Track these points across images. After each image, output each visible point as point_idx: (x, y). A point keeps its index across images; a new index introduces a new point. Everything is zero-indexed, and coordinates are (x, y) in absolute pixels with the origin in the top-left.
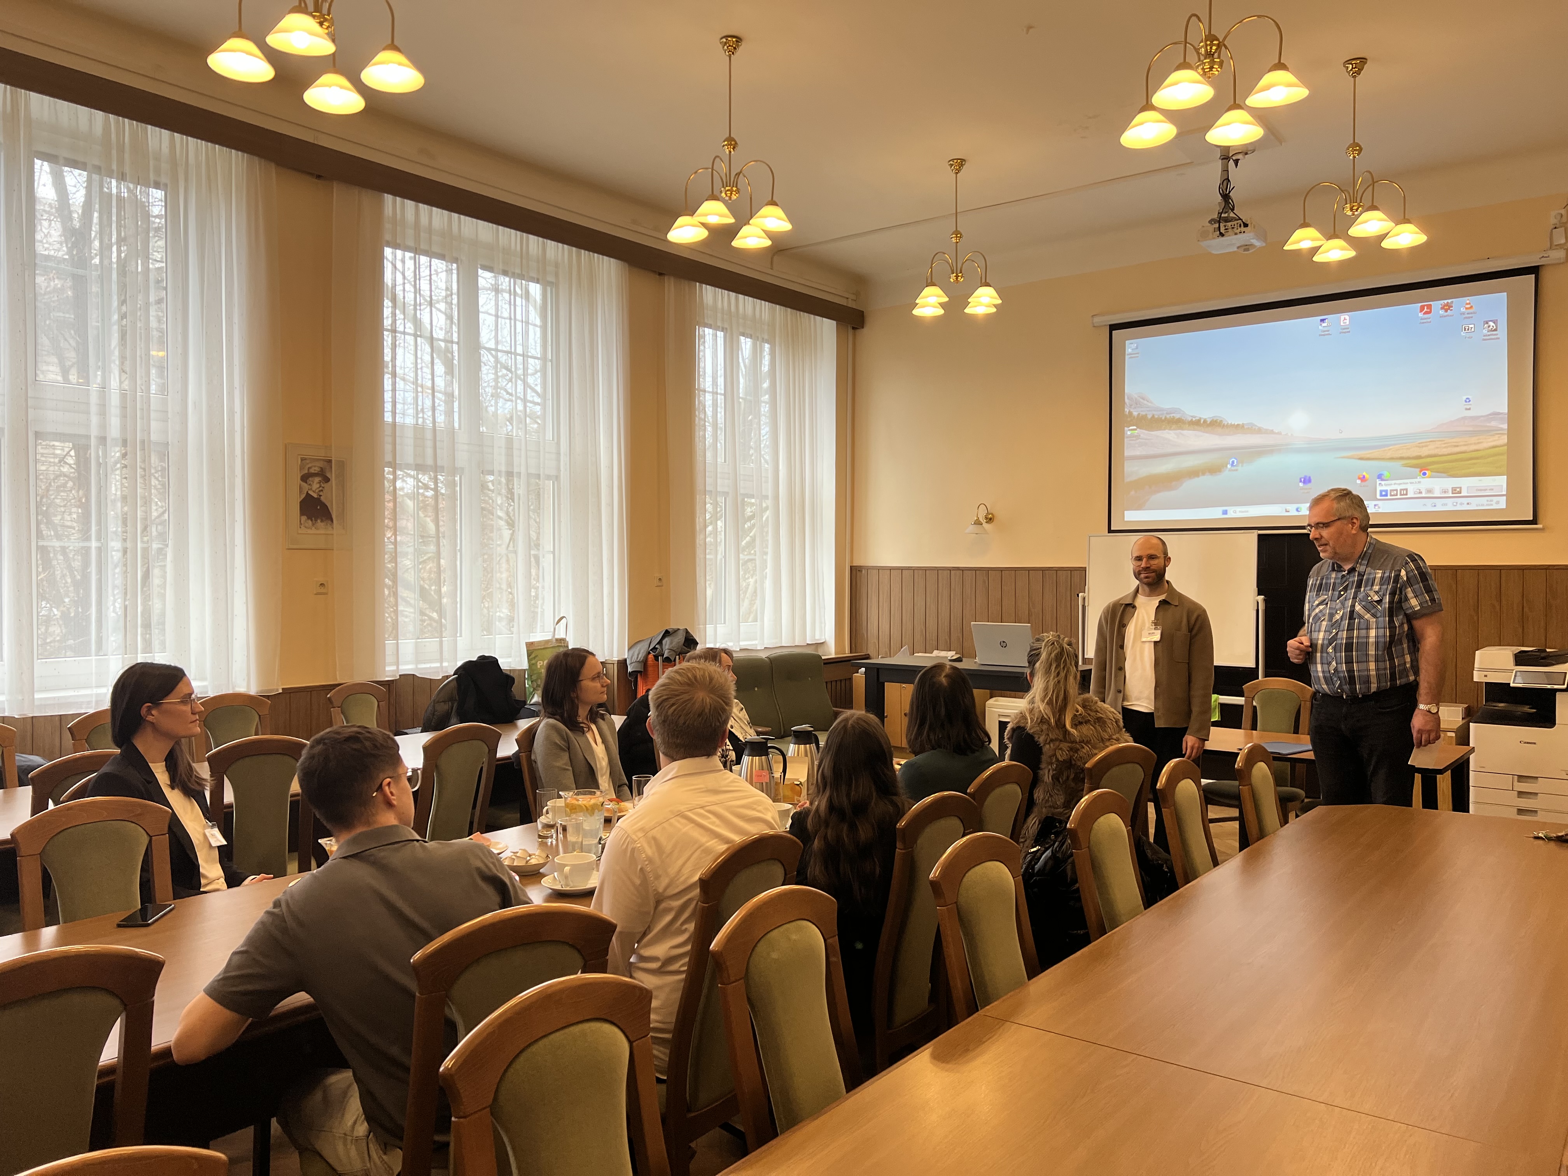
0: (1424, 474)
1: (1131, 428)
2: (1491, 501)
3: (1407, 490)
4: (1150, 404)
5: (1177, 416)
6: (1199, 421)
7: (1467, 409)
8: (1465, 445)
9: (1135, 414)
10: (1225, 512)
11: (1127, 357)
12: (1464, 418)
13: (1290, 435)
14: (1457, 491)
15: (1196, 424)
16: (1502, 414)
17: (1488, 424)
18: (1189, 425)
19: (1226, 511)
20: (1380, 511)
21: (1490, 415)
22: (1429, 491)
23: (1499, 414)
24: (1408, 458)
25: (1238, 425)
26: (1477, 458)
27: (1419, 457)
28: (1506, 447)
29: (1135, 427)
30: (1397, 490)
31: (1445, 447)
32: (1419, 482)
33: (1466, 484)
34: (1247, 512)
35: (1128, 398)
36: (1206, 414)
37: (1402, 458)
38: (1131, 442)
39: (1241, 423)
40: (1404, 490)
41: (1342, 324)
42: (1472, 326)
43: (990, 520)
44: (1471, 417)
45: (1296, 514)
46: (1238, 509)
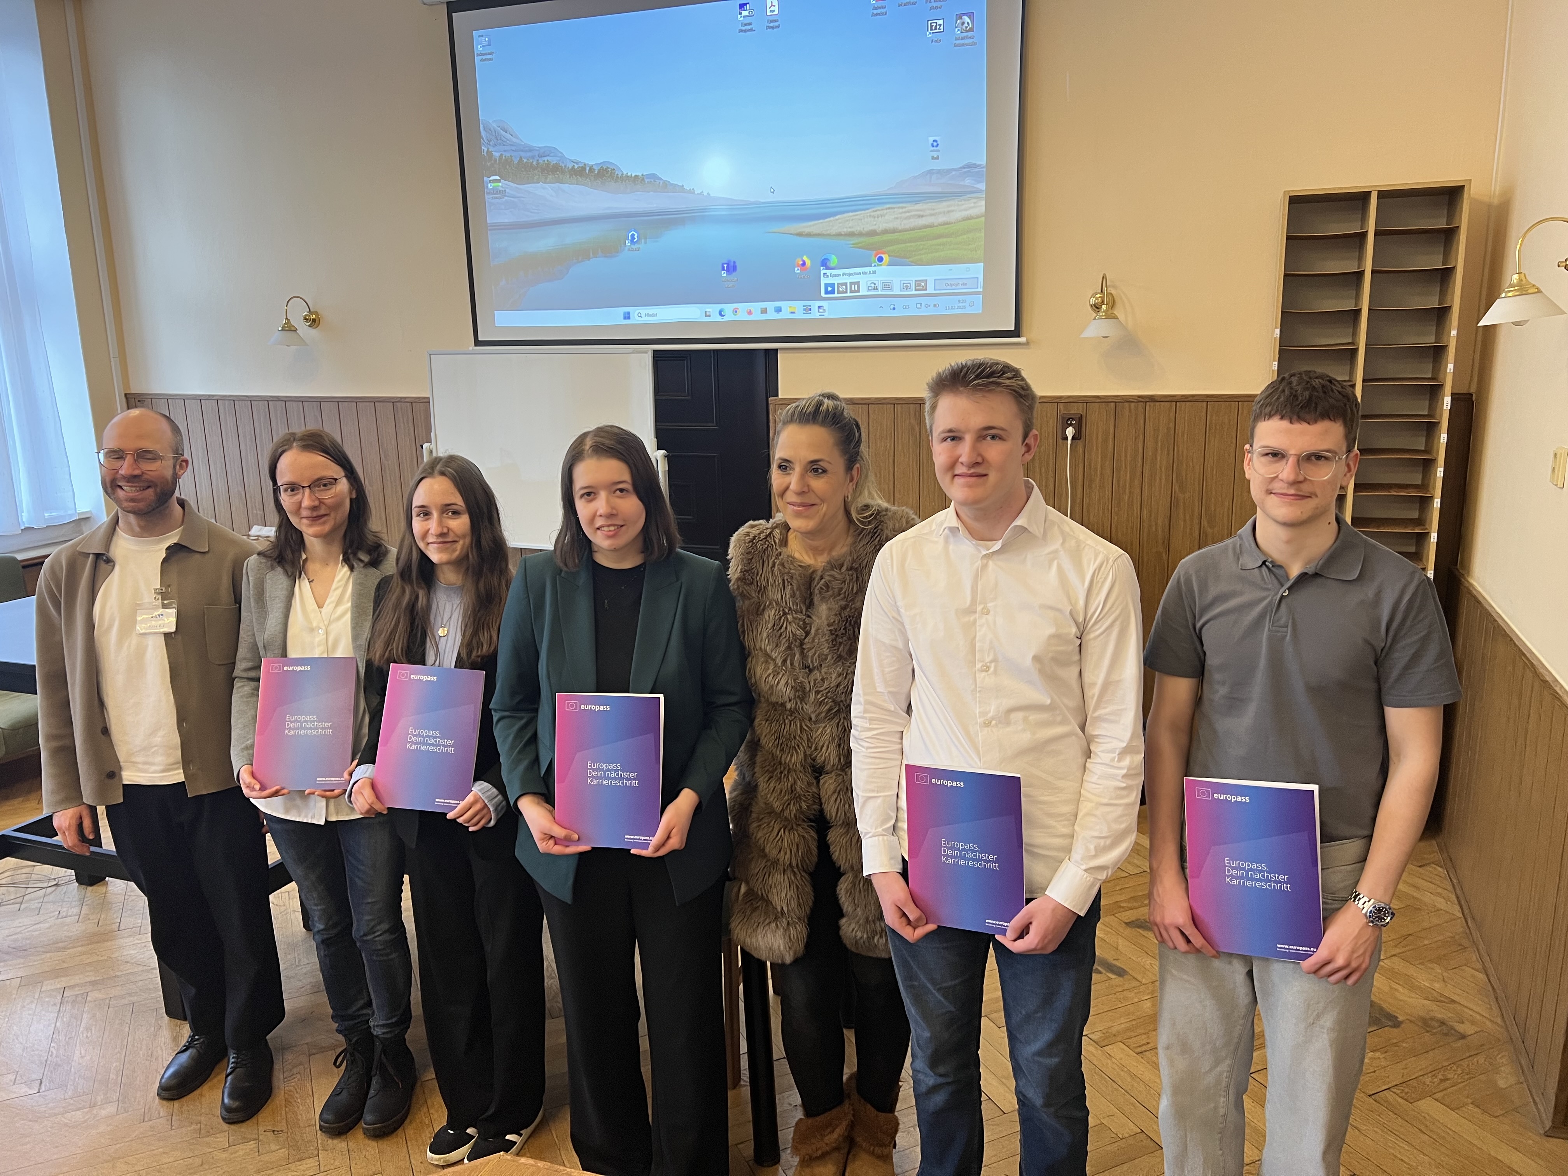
0: (881, 259)
1: (492, 178)
2: (964, 301)
3: (858, 283)
4: (514, 140)
5: (553, 160)
6: (584, 168)
7: (933, 158)
8: (931, 215)
9: (496, 155)
10: (627, 316)
11: (477, 59)
12: (931, 172)
13: (705, 194)
14: (920, 285)
15: (581, 173)
16: (979, 165)
17: (962, 183)
18: (571, 175)
19: (629, 313)
20: (826, 315)
21: (964, 167)
22: (887, 286)
23: (975, 166)
24: (861, 234)
25: (636, 176)
26: (948, 236)
27: (873, 233)
28: (983, 219)
29: (498, 178)
30: (846, 284)
31: (906, 218)
32: (874, 272)
33: (931, 274)
34: (656, 315)
35: (484, 129)
36: (592, 159)
37: (852, 234)
38: (493, 201)
39: (640, 174)
40: (854, 283)
41: (768, 13)
42: (941, 22)
43: (313, 322)
44: (939, 172)
45: (719, 318)
46: (644, 310)
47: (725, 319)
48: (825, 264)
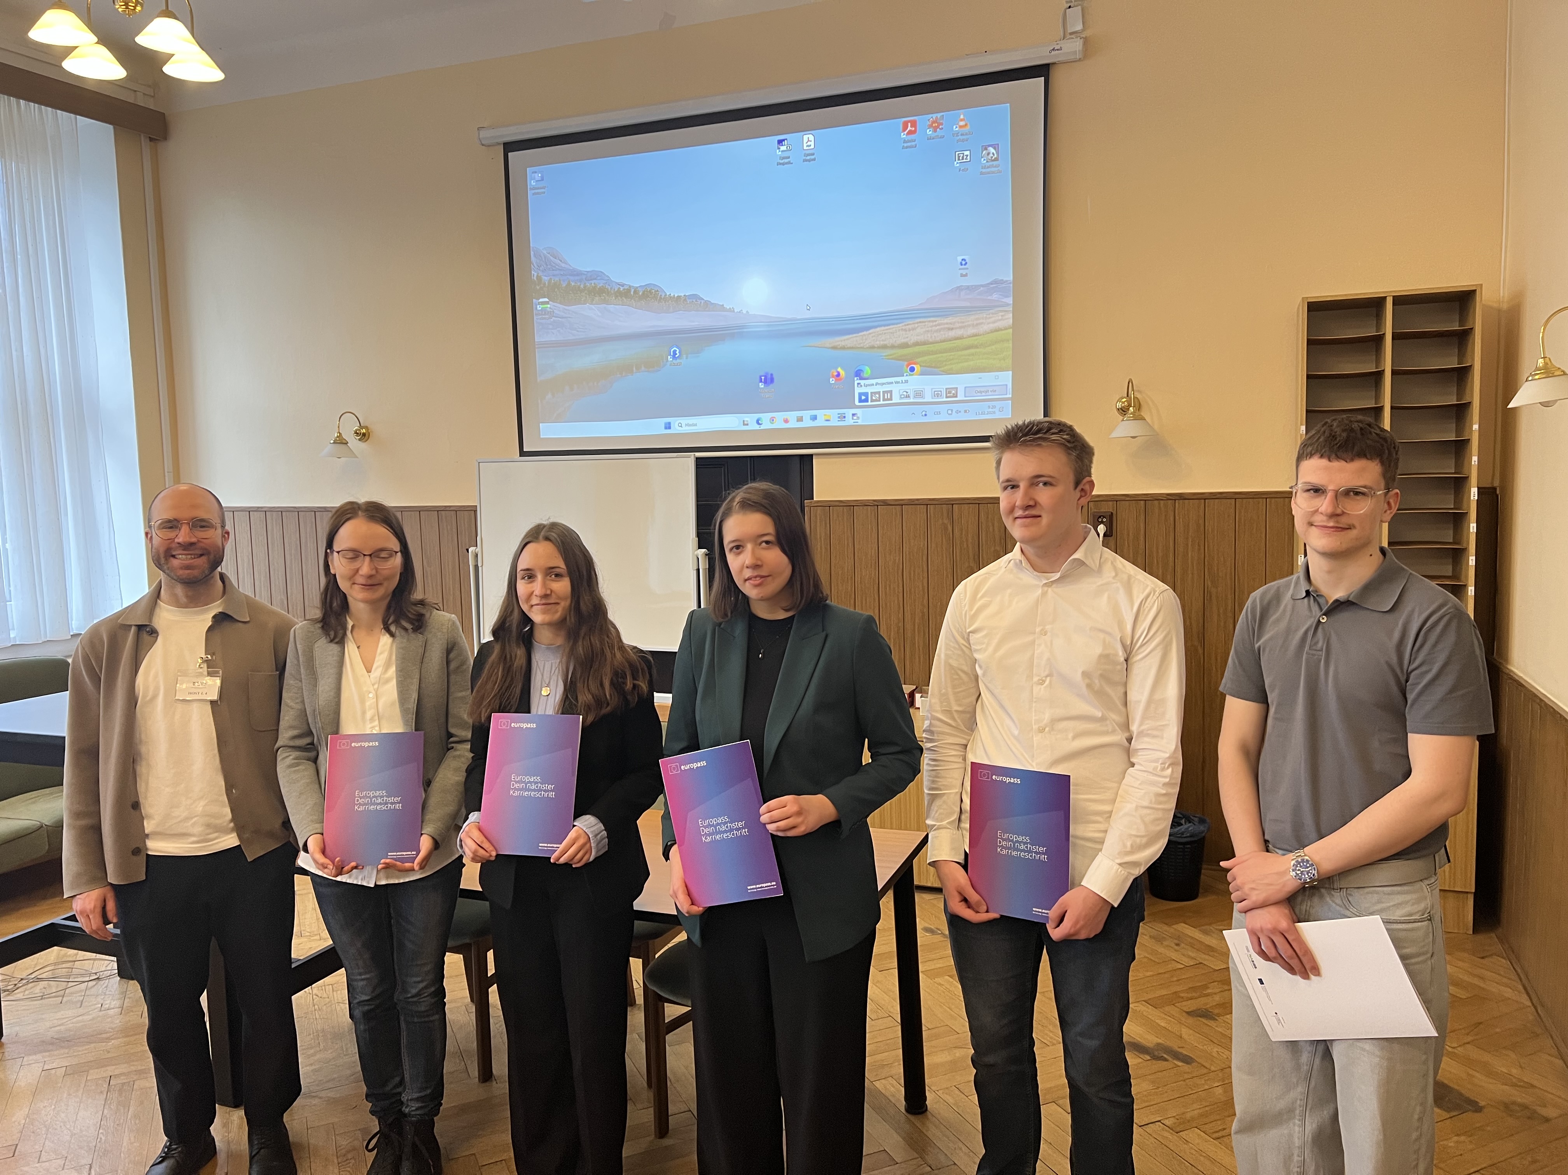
0: (912, 370)
1: (541, 300)
2: (994, 407)
3: (891, 392)
4: (563, 265)
5: (600, 284)
6: (629, 291)
8: (960, 328)
9: (545, 279)
10: (668, 426)
11: (530, 193)
12: (960, 288)
13: (744, 312)
14: (951, 393)
15: (626, 294)
16: (1006, 281)
17: (989, 298)
18: (616, 297)
19: (670, 423)
20: (860, 422)
21: (991, 283)
22: (919, 394)
23: (1002, 282)
24: (893, 347)
25: (679, 297)
26: (976, 347)
27: (905, 346)
28: (1011, 331)
29: (547, 300)
30: (879, 393)
31: (937, 331)
32: (906, 382)
33: (961, 382)
34: (696, 425)
35: (535, 256)
36: (636, 281)
37: (885, 347)
38: (541, 321)
39: (682, 295)
40: (887, 392)
41: (805, 148)
42: (967, 153)
43: (363, 436)
44: (968, 288)
45: (757, 427)
46: (684, 421)
47: (762, 427)
48: (859, 374)
